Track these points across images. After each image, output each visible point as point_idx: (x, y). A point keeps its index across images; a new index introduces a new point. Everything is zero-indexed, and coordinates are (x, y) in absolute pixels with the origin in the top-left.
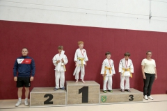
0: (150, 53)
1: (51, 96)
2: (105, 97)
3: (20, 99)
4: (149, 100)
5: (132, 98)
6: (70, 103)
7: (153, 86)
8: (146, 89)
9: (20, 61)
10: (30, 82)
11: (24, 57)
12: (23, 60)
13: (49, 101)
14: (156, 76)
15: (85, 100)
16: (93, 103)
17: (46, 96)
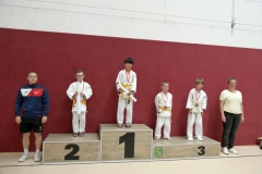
0: (233, 81)
1: (76, 148)
2: (161, 150)
3: (26, 150)
4: (231, 155)
5: (202, 151)
6: (105, 158)
7: (238, 133)
8: (227, 137)
9: (25, 92)
10: (41, 125)
11: (32, 86)
12: (29, 90)
13: (73, 154)
14: (243, 118)
15: (129, 153)
16: (142, 158)
17: (68, 147)
